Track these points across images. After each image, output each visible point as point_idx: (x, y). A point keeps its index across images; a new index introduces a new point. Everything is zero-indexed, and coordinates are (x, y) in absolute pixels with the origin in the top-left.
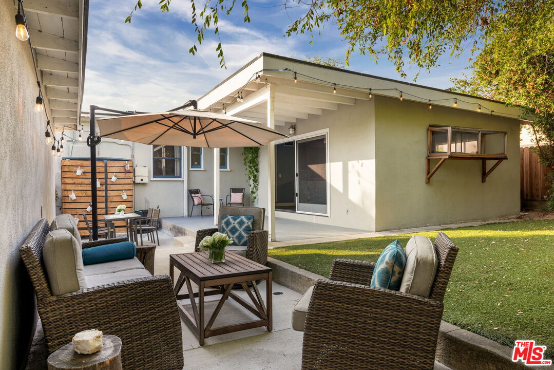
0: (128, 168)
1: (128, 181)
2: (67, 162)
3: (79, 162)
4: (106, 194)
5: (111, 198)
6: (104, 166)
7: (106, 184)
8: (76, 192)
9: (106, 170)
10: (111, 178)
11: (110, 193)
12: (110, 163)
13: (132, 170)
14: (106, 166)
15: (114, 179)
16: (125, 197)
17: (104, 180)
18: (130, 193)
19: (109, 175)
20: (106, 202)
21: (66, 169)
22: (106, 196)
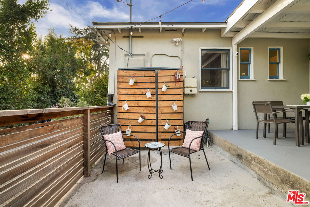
0: (178, 77)
1: (179, 91)
2: (122, 73)
3: (132, 73)
4: (157, 104)
5: (162, 108)
6: (155, 75)
7: (157, 94)
8: (129, 102)
9: (157, 80)
10: (162, 88)
11: (161, 104)
12: (161, 73)
13: (182, 80)
14: (157, 76)
15: (164, 88)
16: (175, 108)
17: (155, 91)
18: (180, 104)
19: (160, 85)
20: (157, 113)
21: (121, 80)
22: (157, 107)
